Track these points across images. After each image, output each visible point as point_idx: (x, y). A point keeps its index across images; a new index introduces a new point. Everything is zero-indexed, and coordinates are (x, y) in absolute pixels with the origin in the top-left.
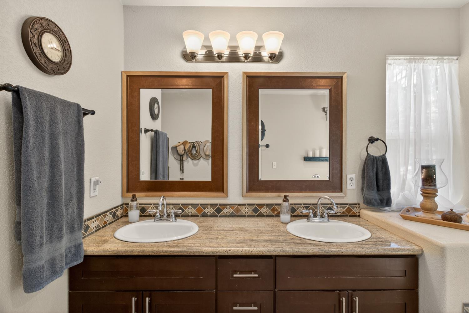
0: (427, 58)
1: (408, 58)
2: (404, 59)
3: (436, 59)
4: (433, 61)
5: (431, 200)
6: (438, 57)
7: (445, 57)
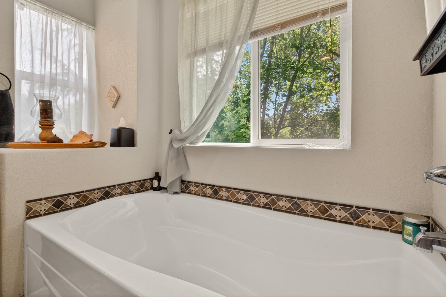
0: (66, 17)
1: (45, 8)
2: (40, 7)
3: (75, 21)
4: (72, 21)
5: (47, 131)
6: (77, 20)
7: (83, 23)
